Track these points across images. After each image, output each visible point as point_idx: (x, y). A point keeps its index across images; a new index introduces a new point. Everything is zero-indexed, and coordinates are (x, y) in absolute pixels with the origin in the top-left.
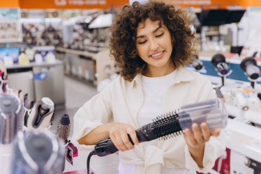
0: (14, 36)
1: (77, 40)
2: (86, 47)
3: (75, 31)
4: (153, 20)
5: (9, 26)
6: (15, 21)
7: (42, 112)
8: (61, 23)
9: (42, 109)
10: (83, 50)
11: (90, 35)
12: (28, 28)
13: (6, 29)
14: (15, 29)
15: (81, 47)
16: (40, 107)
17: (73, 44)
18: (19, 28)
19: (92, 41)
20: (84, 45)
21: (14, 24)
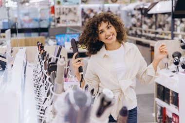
0: (74, 21)
1: (135, 25)
2: (144, 33)
3: (133, 16)
4: (105, 22)
5: (70, 10)
6: (75, 6)
7: (105, 103)
8: (119, 8)
9: (106, 101)
10: (140, 36)
11: (148, 21)
12: (87, 12)
13: (66, 14)
14: (75, 13)
15: (139, 33)
16: (103, 100)
17: (131, 29)
18: (79, 13)
19: (150, 27)
20: (141, 31)
21: (75, 9)
